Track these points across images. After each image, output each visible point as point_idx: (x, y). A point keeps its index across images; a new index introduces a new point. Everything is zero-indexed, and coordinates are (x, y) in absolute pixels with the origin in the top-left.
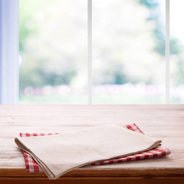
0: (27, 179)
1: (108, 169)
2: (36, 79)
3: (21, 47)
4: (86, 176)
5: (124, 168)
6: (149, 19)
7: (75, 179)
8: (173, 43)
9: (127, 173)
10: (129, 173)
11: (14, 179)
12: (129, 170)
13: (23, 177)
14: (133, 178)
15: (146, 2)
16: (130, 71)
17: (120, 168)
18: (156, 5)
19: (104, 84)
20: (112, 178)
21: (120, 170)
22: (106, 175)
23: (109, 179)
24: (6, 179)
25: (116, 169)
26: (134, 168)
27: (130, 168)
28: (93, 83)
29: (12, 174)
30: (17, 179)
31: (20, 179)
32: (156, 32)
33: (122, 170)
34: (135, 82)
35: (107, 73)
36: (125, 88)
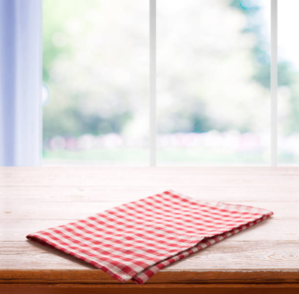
0: (111, 286)
1: (245, 271)
2: (69, 124)
3: (46, 75)
4: (209, 281)
5: (273, 269)
6: (245, 31)
7: (191, 287)
8: (282, 68)
9: (277, 277)
10: (282, 278)
11: (90, 286)
12: (280, 272)
13: (104, 284)
14: (289, 286)
15: (241, 5)
16: (216, 111)
17: (266, 269)
18: (256, 9)
19: (175, 131)
20: (254, 286)
21: (266, 272)
22: (242, 281)
23: (247, 287)
24: (76, 286)
25: (259, 271)
26: (289, 269)
27: (283, 269)
28: (158, 131)
29: (85, 279)
30: (94, 286)
31: (100, 286)
32: (257, 51)
33: (270, 271)
34: (223, 129)
35: (179, 115)
36: (209, 139)
